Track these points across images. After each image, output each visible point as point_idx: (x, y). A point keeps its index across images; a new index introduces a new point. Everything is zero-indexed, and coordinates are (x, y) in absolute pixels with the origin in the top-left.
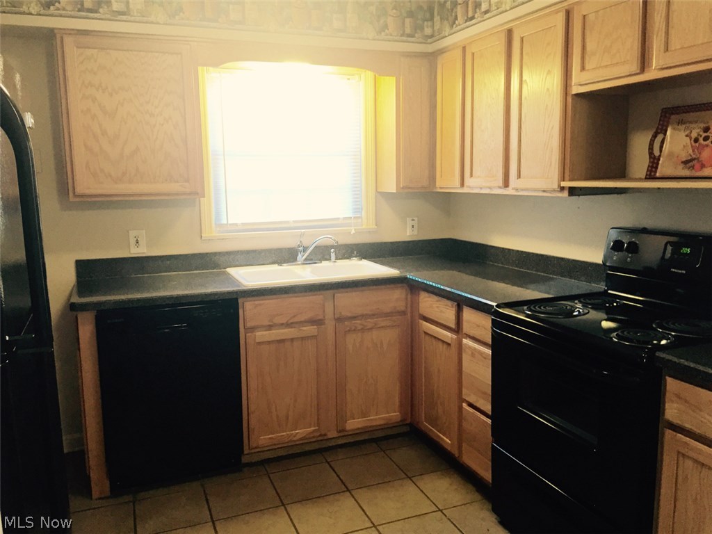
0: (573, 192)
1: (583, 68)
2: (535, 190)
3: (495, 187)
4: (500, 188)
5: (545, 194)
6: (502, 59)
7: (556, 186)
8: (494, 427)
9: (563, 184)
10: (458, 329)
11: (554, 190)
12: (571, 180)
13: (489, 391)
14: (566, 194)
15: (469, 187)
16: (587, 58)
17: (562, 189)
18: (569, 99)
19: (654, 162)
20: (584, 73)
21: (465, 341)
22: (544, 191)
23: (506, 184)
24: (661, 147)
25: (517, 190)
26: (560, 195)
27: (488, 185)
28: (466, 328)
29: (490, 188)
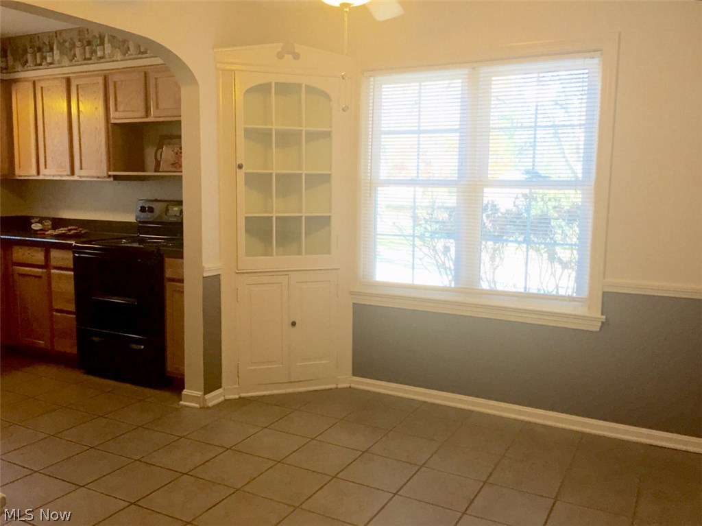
0: (116, 178)
1: (116, 110)
2: (93, 177)
3: (64, 175)
4: (68, 175)
5: (99, 179)
6: (65, 95)
7: (105, 174)
8: (78, 319)
9: (110, 173)
10: (46, 265)
11: (104, 177)
12: (114, 171)
13: (73, 297)
14: (112, 179)
15: (44, 175)
16: (118, 105)
17: (109, 176)
18: (110, 125)
19: (158, 164)
20: (117, 113)
21: (52, 271)
22: (98, 177)
23: (73, 173)
24: (161, 155)
25: (80, 177)
26: (108, 180)
27: (59, 173)
28: (53, 263)
29: (61, 176)
